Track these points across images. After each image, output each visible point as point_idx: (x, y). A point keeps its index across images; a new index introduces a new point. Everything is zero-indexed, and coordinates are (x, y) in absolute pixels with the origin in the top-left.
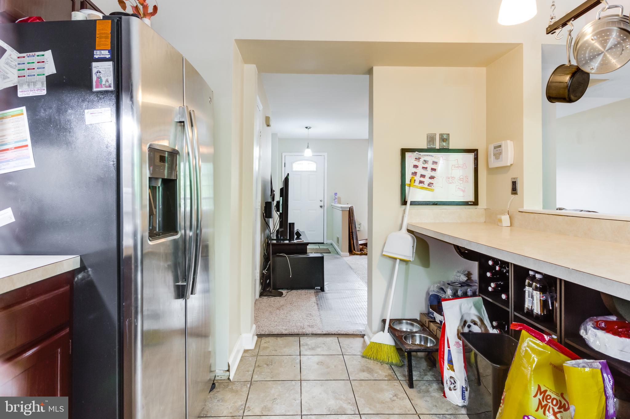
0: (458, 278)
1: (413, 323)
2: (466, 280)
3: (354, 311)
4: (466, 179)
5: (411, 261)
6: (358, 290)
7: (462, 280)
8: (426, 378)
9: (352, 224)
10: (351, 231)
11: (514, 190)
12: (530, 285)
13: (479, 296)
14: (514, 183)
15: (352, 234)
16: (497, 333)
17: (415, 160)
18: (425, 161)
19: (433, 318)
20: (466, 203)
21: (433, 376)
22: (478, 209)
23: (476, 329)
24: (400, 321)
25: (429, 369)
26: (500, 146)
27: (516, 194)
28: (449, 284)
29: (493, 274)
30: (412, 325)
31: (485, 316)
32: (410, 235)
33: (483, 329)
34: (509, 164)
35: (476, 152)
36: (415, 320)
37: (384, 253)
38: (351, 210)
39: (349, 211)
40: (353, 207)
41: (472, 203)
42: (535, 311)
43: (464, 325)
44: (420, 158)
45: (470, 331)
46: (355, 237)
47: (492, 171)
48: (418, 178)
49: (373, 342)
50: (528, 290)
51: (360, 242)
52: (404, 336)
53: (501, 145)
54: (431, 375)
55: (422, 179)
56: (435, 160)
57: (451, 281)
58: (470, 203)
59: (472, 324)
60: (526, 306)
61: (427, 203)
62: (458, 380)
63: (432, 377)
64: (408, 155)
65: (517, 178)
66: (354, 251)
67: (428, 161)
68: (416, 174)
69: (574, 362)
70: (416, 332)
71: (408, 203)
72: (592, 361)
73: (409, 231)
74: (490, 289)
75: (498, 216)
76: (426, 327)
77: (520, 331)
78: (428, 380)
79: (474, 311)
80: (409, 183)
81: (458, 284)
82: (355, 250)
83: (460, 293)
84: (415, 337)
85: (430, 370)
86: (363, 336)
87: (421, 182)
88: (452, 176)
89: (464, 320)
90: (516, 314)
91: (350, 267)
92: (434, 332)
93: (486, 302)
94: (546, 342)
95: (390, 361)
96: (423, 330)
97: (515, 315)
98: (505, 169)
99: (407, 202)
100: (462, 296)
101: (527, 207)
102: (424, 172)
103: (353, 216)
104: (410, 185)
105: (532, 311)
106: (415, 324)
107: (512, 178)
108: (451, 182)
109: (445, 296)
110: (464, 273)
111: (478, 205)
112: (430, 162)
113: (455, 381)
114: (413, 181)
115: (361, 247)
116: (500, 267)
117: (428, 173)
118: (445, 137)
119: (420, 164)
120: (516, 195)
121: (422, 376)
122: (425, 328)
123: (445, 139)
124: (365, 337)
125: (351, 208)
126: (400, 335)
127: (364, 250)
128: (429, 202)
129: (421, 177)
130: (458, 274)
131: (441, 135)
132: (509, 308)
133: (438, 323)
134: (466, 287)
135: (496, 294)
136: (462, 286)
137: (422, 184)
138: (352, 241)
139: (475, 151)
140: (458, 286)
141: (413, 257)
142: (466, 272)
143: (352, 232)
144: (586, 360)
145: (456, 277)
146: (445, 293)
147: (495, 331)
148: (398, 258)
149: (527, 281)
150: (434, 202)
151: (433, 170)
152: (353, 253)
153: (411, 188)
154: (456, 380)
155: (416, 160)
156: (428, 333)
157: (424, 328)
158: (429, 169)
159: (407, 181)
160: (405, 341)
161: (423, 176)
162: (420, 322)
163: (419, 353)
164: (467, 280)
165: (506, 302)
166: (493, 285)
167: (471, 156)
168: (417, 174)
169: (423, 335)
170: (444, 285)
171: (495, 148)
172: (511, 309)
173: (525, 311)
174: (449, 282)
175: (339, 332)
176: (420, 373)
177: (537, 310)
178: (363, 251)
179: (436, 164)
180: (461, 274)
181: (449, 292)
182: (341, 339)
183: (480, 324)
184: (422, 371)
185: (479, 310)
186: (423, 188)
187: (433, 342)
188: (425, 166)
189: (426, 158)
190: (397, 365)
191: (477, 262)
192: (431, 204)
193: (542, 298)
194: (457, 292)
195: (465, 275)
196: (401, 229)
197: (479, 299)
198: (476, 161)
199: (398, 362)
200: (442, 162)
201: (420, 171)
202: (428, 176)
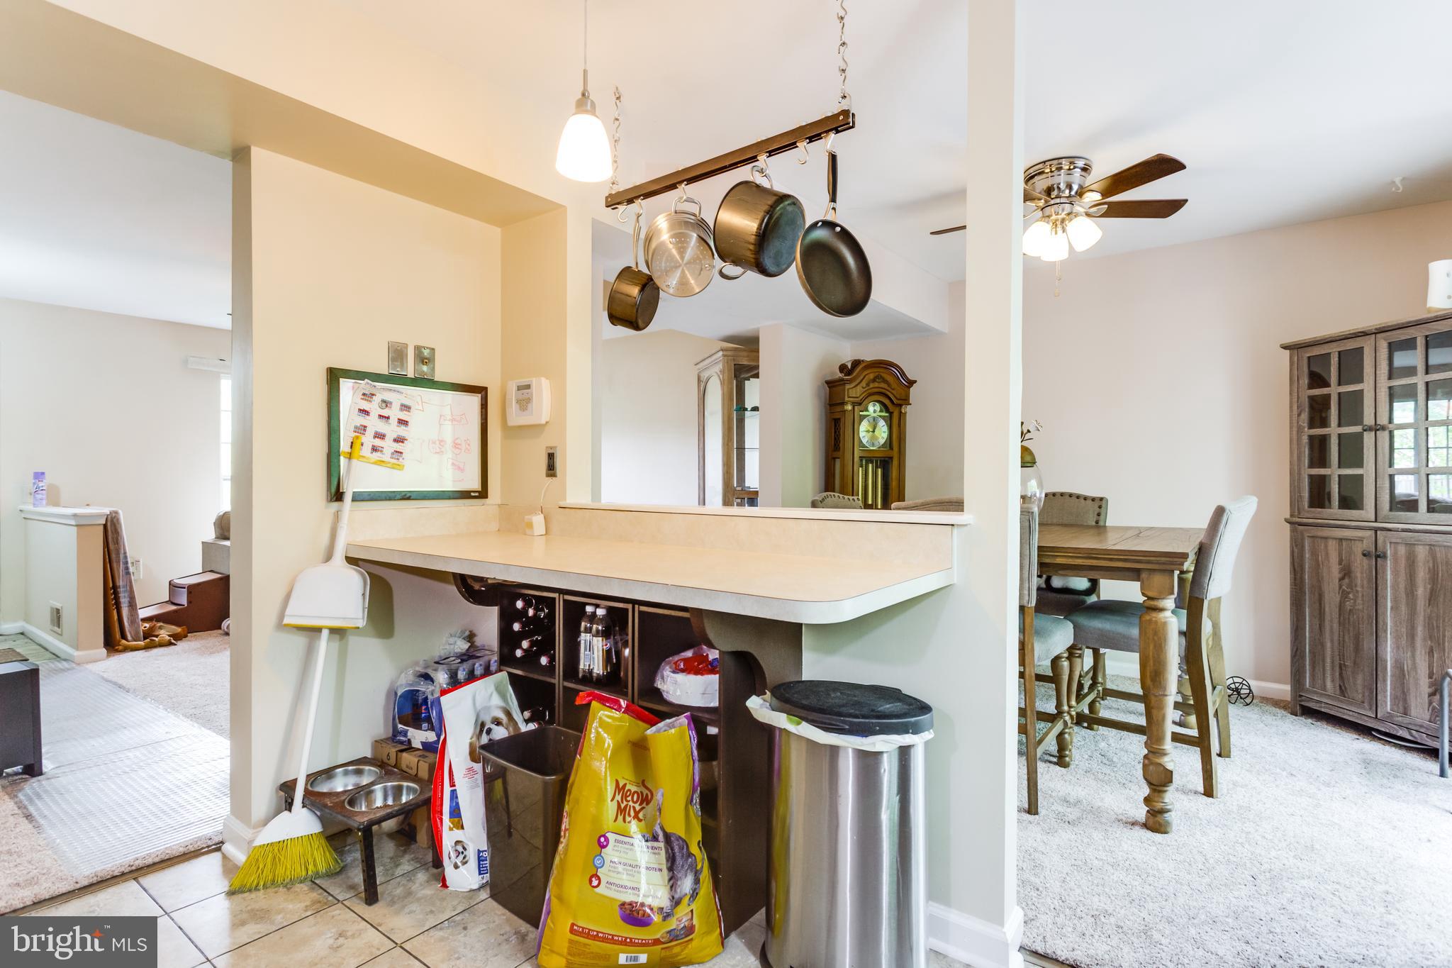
0: (452, 646)
1: (361, 767)
2: (467, 647)
3: (172, 796)
4: (467, 446)
5: (361, 627)
6: (169, 742)
7: (460, 651)
8: (399, 871)
9: (115, 565)
10: (111, 585)
11: (551, 469)
12: (588, 630)
13: (501, 671)
14: (551, 456)
15: (116, 593)
16: (534, 728)
17: (363, 397)
18: (384, 401)
19: (405, 741)
20: (465, 495)
21: (413, 860)
22: (487, 505)
23: (500, 733)
24: (328, 773)
25: (402, 850)
26: (528, 387)
27: (554, 475)
28: (437, 663)
29: (523, 625)
30: (359, 772)
31: (513, 703)
32: (354, 569)
33: (511, 729)
34: (543, 422)
35: (483, 393)
36: (363, 761)
37: (286, 621)
38: (109, 524)
39: (105, 526)
40: (116, 513)
41: (477, 494)
42: (595, 671)
43: (481, 731)
44: (373, 395)
45: (490, 740)
46: (124, 601)
47: (512, 432)
48: (368, 440)
49: (260, 846)
50: (584, 637)
51: (143, 613)
52: (347, 800)
53: (530, 385)
54: (409, 861)
55: (378, 442)
56: (407, 403)
57: (440, 657)
58: (473, 494)
59: (493, 726)
60: (581, 666)
61: (390, 494)
62: (469, 843)
63: (412, 862)
64: (346, 385)
65: (556, 447)
66: (124, 641)
67: (391, 403)
68: (365, 430)
69: (654, 728)
70: (373, 784)
71: (348, 497)
72: (674, 719)
73: (351, 561)
74: (519, 653)
75: (526, 517)
76: (392, 767)
77: (589, 705)
78: (406, 872)
79: (496, 701)
80: (349, 450)
81: (454, 658)
82: (124, 636)
83: (461, 675)
84: (373, 795)
85: (405, 852)
86: (218, 847)
87: (374, 449)
88: (441, 439)
89: (480, 723)
90: (566, 684)
91: (120, 687)
92: (412, 769)
93: (514, 679)
94: (623, 710)
95: (310, 873)
96: (386, 774)
97: (565, 688)
98: (536, 429)
99: (343, 493)
100: (465, 679)
101: (570, 500)
102: (381, 427)
103: (117, 539)
104: (350, 456)
105: (591, 672)
106: (367, 768)
107: (547, 447)
108: (439, 451)
109: (433, 688)
110: (463, 636)
111: (487, 498)
112: (396, 406)
113: (465, 846)
114: (357, 446)
115: (147, 625)
116: (537, 609)
117: (392, 430)
118: (426, 354)
119: (374, 407)
120: (554, 478)
121: (390, 871)
122: (390, 768)
123: (426, 359)
124: (227, 848)
125: (109, 517)
126: (336, 803)
127: (156, 633)
128: (393, 494)
129: (375, 437)
130: (452, 640)
131: (418, 349)
132: (555, 678)
133: (419, 749)
134: (471, 662)
135: (530, 659)
136: (463, 661)
137: (378, 454)
138: (115, 612)
139: (482, 391)
140: (454, 662)
141: (363, 618)
142: (467, 633)
143: (115, 587)
144: (668, 721)
145: (448, 647)
146: (432, 681)
147: (532, 726)
148: (326, 628)
149: (583, 624)
150: (403, 494)
151: (402, 422)
152: (120, 648)
153: (354, 462)
154: (467, 845)
155: (365, 397)
156: (399, 776)
157: (389, 770)
158: (393, 421)
159: (344, 446)
160: (351, 809)
161: (379, 436)
162: (373, 762)
163: (384, 824)
164: (469, 647)
165: (551, 669)
166: (525, 644)
167: (475, 399)
168: (367, 429)
169: (390, 784)
170: (427, 667)
171: (519, 388)
172: (558, 680)
173: (580, 675)
174: (437, 660)
175: (140, 863)
176: (384, 867)
177: (598, 669)
178: (157, 636)
179: (409, 411)
180: (456, 639)
181: (442, 678)
182: (148, 881)
183: (507, 722)
184: (389, 860)
185: (503, 696)
186: (381, 463)
187: (414, 790)
188: (385, 412)
189: (388, 396)
190: (330, 875)
191: (497, 607)
192: (398, 497)
193: (605, 647)
194: (456, 674)
195: (464, 639)
196: (328, 557)
197: (503, 676)
198: (484, 410)
199: (332, 863)
200: (420, 407)
201: (373, 424)
202: (391, 435)
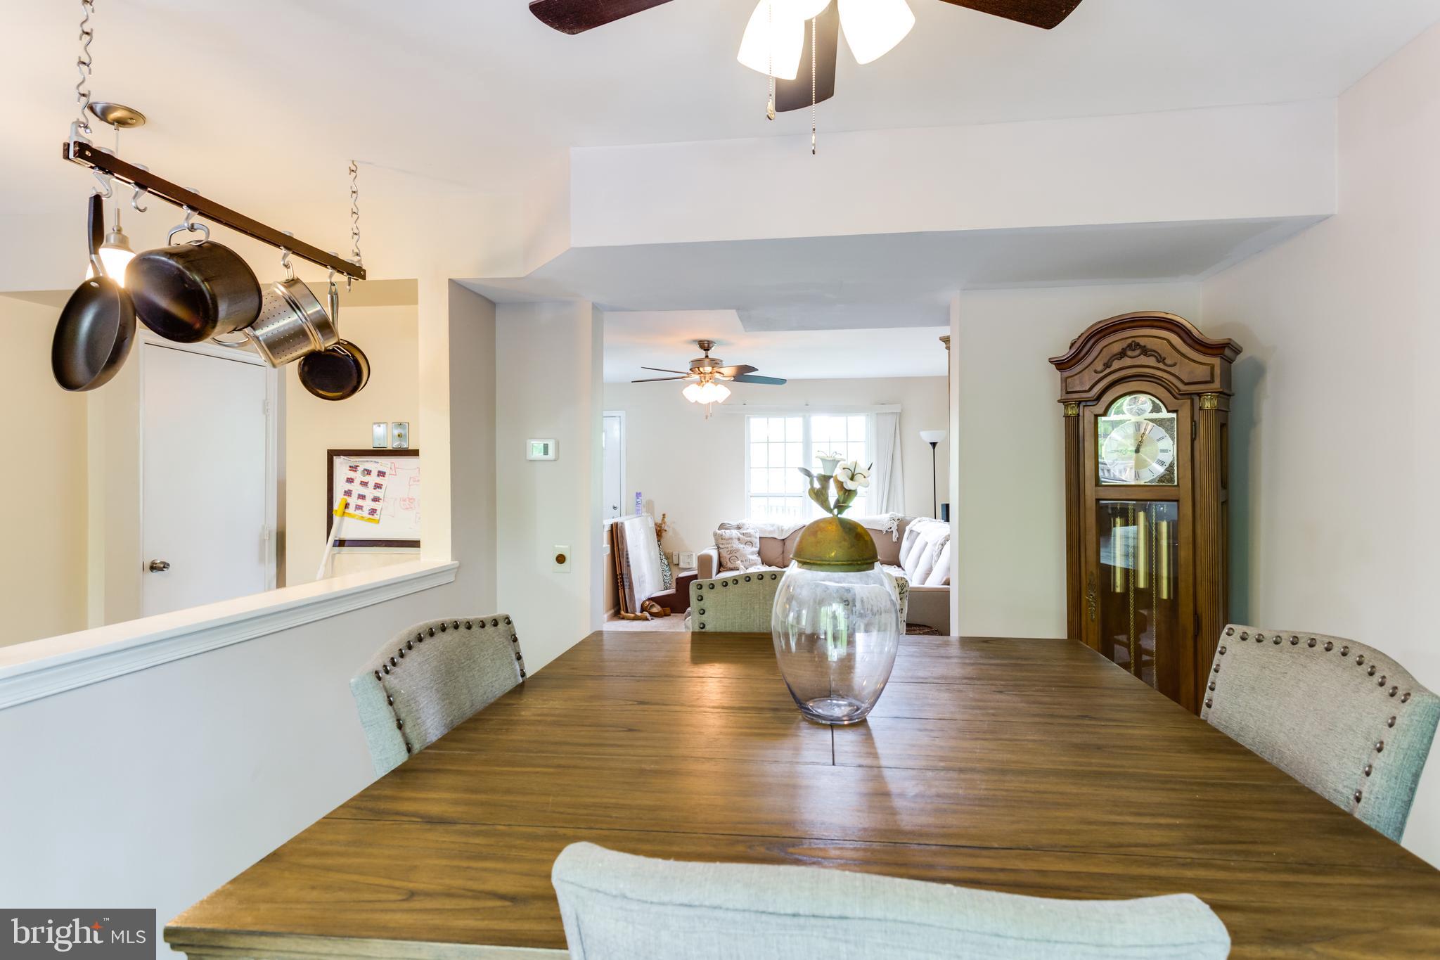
10: (619, 572)
15: (621, 578)
17: (350, 469)
18: (365, 470)
44: (358, 466)
46: (626, 584)
48: (353, 501)
55: (360, 502)
56: (382, 469)
64: (338, 461)
66: (624, 612)
67: (370, 471)
68: (350, 494)
80: (340, 509)
82: (626, 609)
87: (359, 507)
88: (411, 497)
102: (363, 491)
103: (622, 542)
104: (341, 512)
108: (408, 507)
112: (374, 473)
114: (345, 506)
115: (648, 603)
117: (370, 492)
119: (358, 476)
123: (402, 433)
129: (358, 498)
131: (396, 425)
137: (360, 511)
138: (621, 591)
143: (621, 574)
151: (379, 486)
153: (343, 516)
155: (352, 469)
158: (372, 485)
161: (362, 497)
168: (352, 493)
179: (383, 476)
186: (360, 517)
188: (366, 479)
189: (368, 466)
200: (393, 472)
201: (356, 488)
202: (369, 496)
